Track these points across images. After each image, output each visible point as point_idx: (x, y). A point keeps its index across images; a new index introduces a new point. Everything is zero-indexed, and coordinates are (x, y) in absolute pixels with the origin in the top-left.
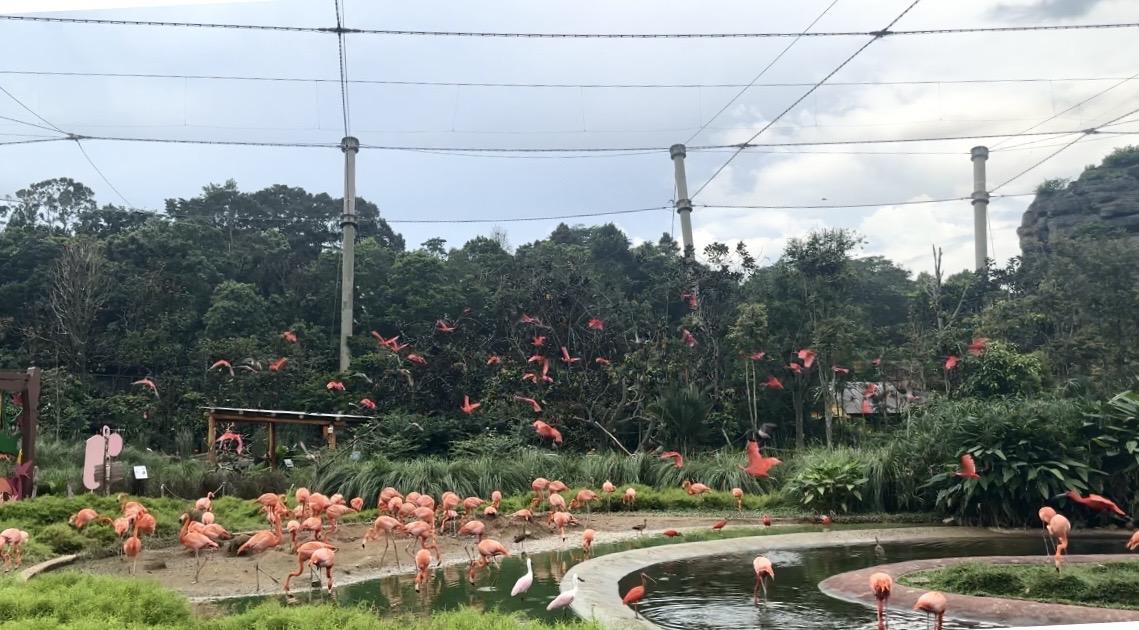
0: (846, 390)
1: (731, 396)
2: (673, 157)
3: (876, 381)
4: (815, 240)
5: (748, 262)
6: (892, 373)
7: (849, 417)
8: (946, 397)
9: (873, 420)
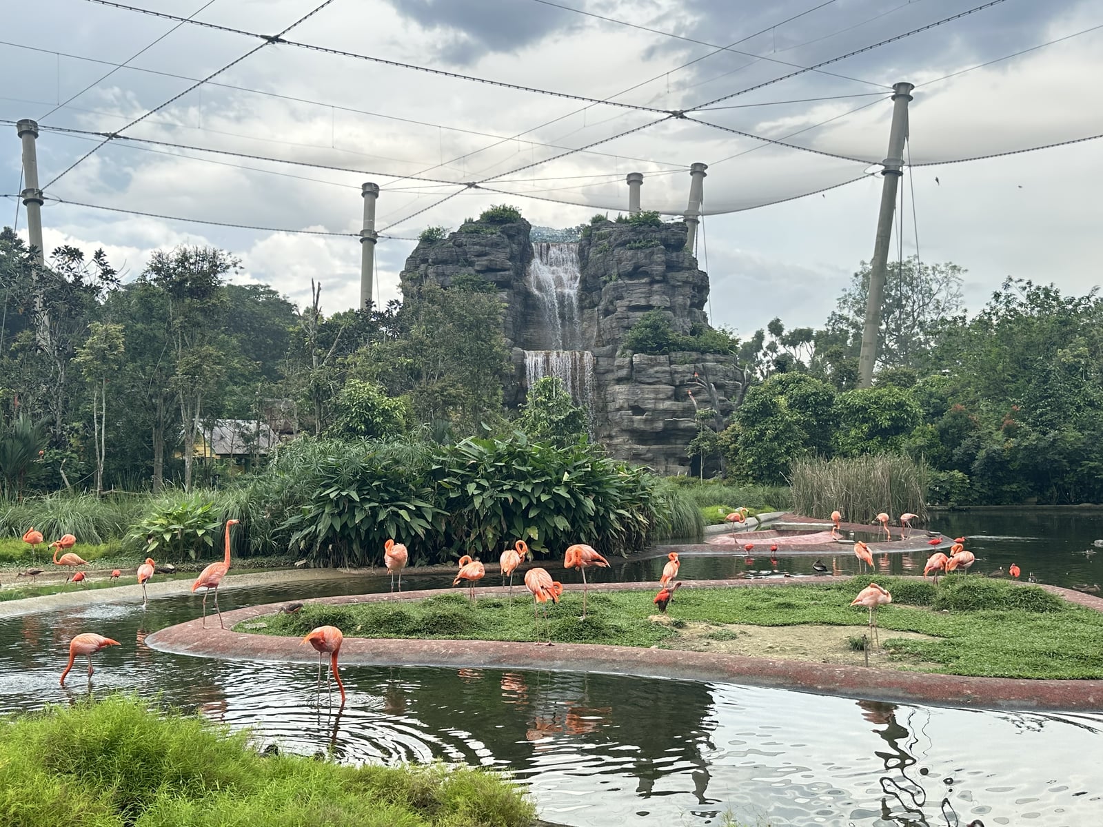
0: (216, 428)
1: (77, 431)
2: (20, 135)
3: (248, 419)
4: (184, 258)
5: (107, 274)
6: (265, 412)
7: (218, 457)
8: (315, 438)
9: (244, 461)
